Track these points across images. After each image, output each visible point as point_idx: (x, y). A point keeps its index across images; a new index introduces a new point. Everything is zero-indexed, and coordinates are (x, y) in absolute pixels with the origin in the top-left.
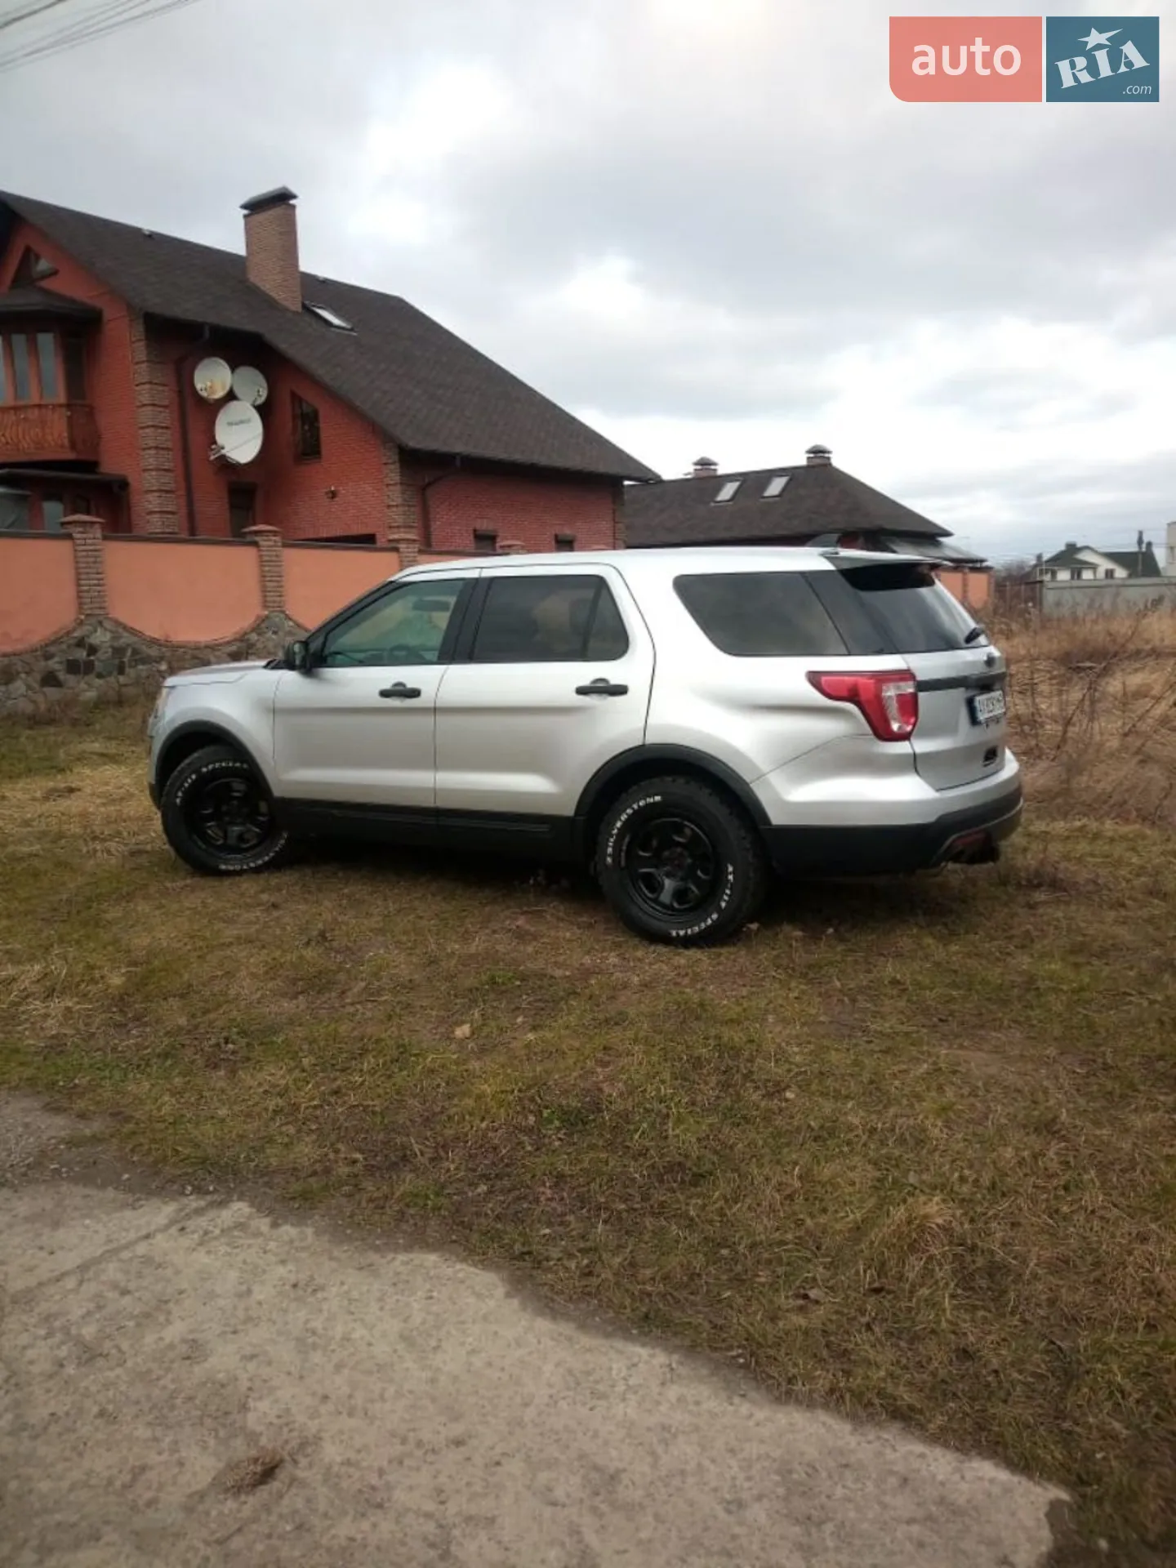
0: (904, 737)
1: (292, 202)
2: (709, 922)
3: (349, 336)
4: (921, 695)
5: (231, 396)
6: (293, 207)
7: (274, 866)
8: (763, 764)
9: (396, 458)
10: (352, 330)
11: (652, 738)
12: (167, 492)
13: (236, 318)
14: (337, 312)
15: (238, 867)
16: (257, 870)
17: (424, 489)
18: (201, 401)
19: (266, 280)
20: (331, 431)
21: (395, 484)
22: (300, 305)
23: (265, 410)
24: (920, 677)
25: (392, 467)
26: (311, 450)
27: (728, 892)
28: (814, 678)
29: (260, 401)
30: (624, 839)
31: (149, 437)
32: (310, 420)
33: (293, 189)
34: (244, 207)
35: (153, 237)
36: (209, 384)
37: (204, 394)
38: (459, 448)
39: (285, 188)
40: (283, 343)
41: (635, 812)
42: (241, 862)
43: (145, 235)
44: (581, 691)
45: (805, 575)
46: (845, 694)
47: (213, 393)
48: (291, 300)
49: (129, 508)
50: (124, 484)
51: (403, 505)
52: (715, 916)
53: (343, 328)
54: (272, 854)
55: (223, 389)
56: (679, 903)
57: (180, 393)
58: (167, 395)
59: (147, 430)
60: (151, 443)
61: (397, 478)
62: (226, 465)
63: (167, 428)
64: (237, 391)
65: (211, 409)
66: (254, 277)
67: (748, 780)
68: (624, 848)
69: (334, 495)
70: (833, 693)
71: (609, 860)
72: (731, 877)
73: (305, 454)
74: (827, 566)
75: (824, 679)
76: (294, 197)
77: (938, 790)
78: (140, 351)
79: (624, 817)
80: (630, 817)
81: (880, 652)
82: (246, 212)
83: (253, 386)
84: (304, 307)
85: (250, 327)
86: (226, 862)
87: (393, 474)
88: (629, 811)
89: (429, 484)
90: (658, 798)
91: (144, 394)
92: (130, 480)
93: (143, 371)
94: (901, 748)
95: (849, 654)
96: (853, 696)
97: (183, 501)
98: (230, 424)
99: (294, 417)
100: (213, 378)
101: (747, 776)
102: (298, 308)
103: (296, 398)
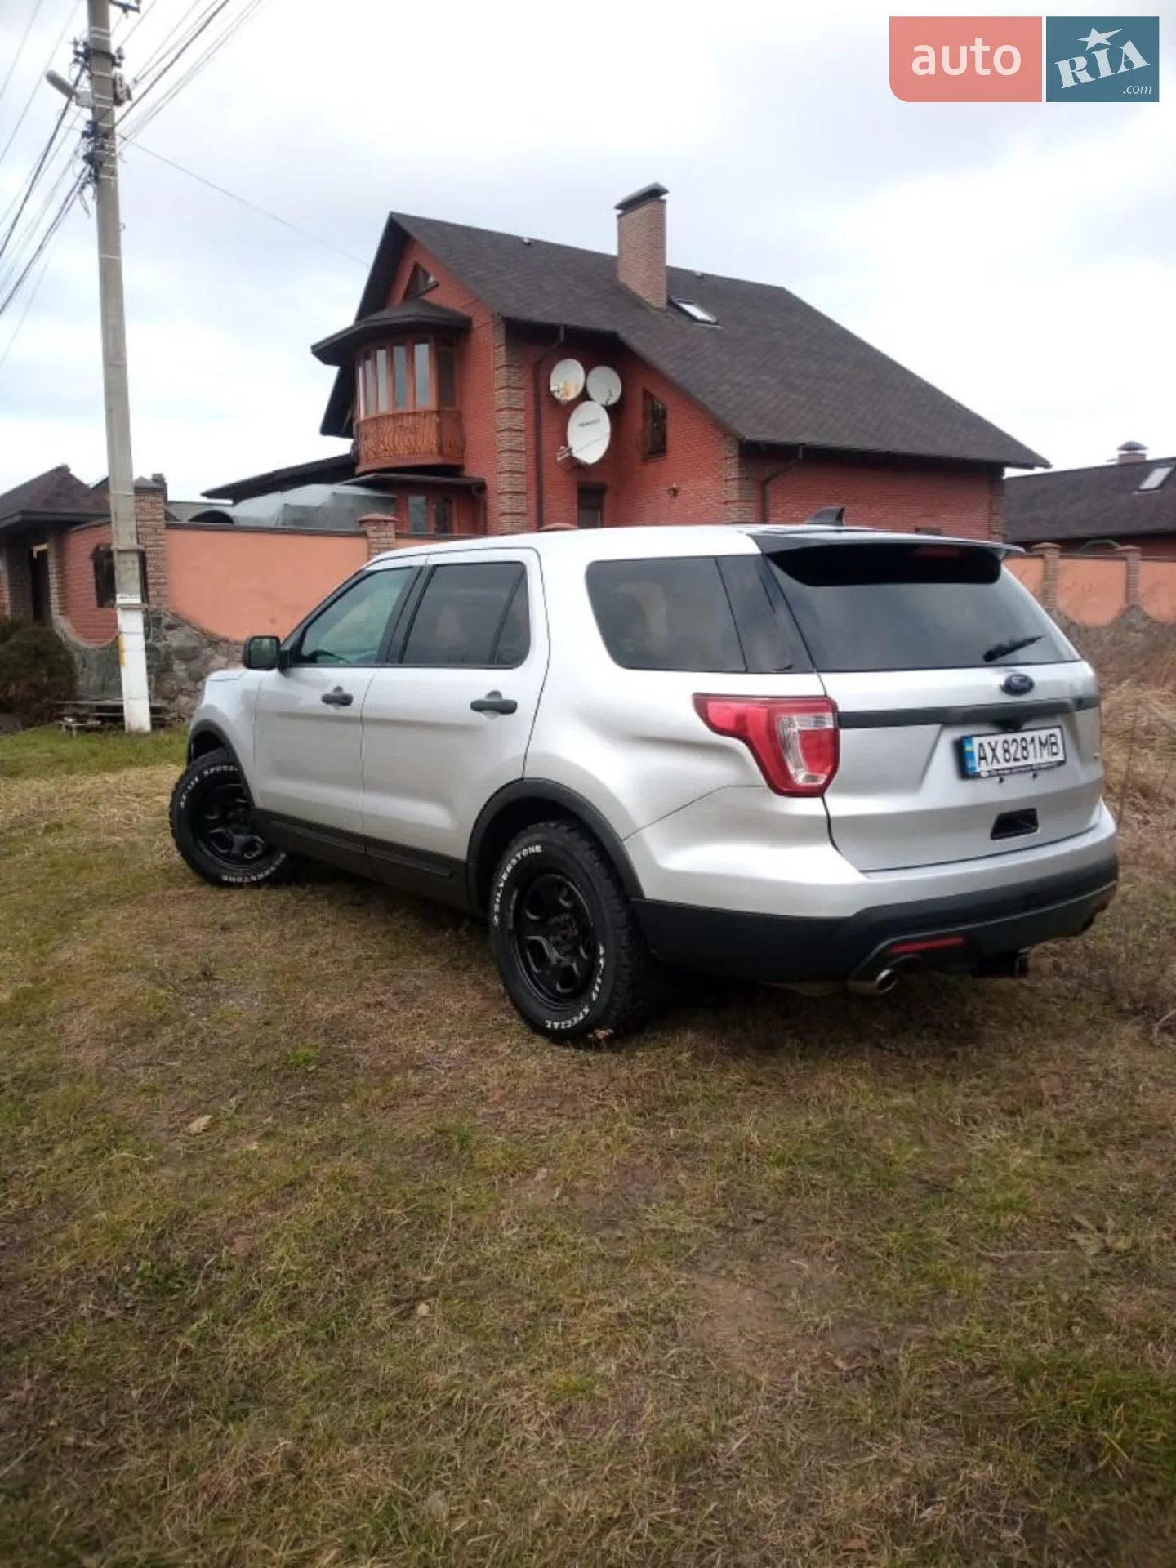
0: (818, 792)
1: (663, 197)
2: (581, 1017)
3: (714, 329)
4: (845, 734)
5: (585, 396)
6: (664, 202)
7: (273, 882)
8: (639, 816)
9: (736, 452)
10: (716, 324)
11: (532, 773)
12: (518, 493)
13: (596, 318)
14: (703, 305)
15: (240, 880)
16: (257, 885)
17: (764, 483)
18: (555, 402)
19: (634, 279)
20: (678, 429)
21: (733, 479)
22: (664, 299)
23: (615, 412)
24: (843, 707)
25: (733, 461)
26: (658, 448)
27: (599, 980)
28: (702, 703)
29: (612, 401)
30: (510, 895)
31: (505, 440)
32: (658, 418)
33: (665, 184)
34: (619, 207)
35: (532, 244)
36: (561, 386)
37: (557, 395)
38: (806, 438)
39: (657, 184)
40: (635, 340)
41: (519, 862)
42: (245, 874)
43: (524, 243)
44: (478, 706)
45: (717, 562)
46: (730, 725)
47: (567, 394)
48: (655, 298)
49: (485, 509)
50: (482, 487)
51: (740, 501)
52: (586, 1010)
53: (708, 322)
54: (273, 869)
55: (577, 388)
56: (563, 986)
57: (537, 396)
58: (521, 399)
59: (503, 434)
60: (507, 446)
61: (735, 475)
62: (575, 465)
63: (521, 431)
64: (592, 392)
65: (565, 410)
66: (624, 278)
67: (621, 836)
68: (512, 907)
69: (675, 492)
70: (719, 724)
71: (496, 919)
72: (602, 961)
73: (652, 453)
74: (753, 549)
75: (713, 707)
76: (665, 192)
77: (862, 872)
78: (500, 356)
79: (509, 868)
80: (515, 868)
81: (788, 669)
82: (619, 212)
83: (607, 385)
84: (670, 302)
85: (607, 327)
86: (232, 873)
87: (732, 469)
88: (514, 861)
89: (768, 480)
90: (538, 849)
91: (502, 399)
92: (488, 483)
93: (501, 377)
94: (809, 807)
95: (746, 672)
96: (739, 729)
97: (533, 502)
98: (582, 425)
99: (645, 416)
100: (567, 378)
101: (621, 831)
102: (662, 303)
103: (647, 395)
